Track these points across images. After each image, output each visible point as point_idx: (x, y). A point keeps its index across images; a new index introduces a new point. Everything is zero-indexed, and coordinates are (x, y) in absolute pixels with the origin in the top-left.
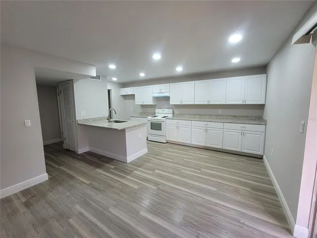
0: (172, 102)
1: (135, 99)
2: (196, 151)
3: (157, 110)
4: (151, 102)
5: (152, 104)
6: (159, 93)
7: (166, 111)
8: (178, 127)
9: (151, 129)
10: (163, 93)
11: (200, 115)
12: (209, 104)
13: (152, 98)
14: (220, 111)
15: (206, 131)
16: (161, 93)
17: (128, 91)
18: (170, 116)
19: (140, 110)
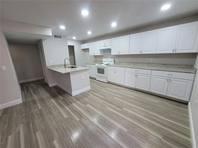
0: (113, 53)
1: (89, 52)
2: (126, 91)
3: (104, 59)
4: (98, 54)
5: (99, 55)
6: (104, 46)
7: (110, 59)
8: (115, 72)
9: (98, 73)
10: (106, 46)
11: (134, 63)
12: (141, 53)
13: (99, 50)
14: (151, 60)
15: (136, 76)
16: (105, 46)
17: (85, 46)
18: (112, 63)
19: (94, 59)
